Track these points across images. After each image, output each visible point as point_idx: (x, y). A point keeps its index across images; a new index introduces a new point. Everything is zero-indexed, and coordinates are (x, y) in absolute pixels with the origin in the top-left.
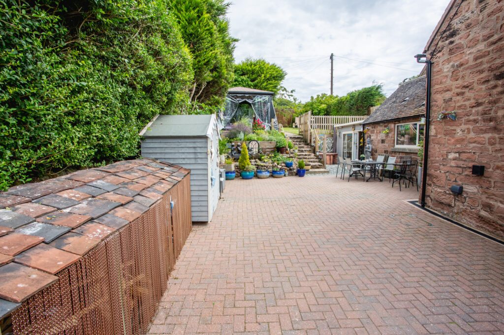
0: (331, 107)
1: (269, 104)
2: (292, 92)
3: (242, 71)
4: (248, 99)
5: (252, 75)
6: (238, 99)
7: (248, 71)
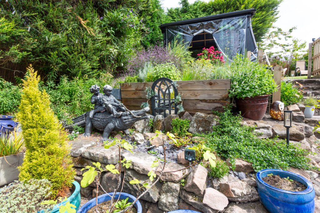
1: (244, 30)
4: (208, 28)
5: (227, 9)
6: (193, 31)
7: (221, 6)
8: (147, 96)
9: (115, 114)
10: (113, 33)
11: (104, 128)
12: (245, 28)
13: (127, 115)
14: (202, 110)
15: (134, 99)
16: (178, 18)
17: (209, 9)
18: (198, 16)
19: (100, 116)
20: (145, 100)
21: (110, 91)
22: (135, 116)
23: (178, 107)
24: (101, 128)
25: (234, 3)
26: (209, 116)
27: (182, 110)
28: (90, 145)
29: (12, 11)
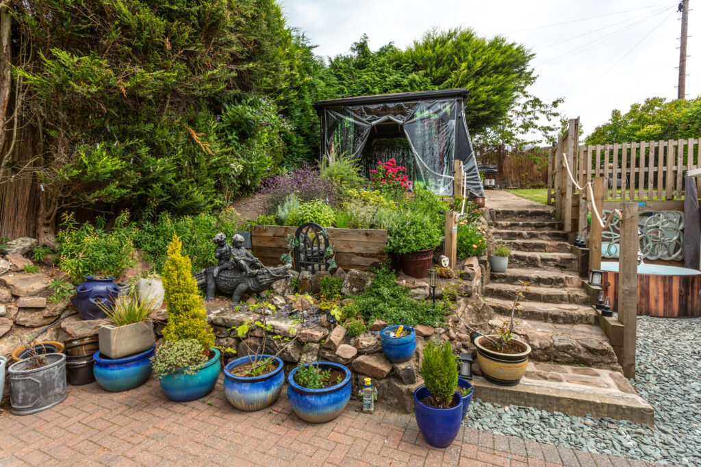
0: (676, 128)
1: (453, 122)
2: (555, 104)
3: (413, 62)
4: (395, 115)
5: (437, 68)
6: (371, 116)
7: (426, 60)
8: (289, 245)
9: (249, 272)
10: (235, 139)
11: (234, 289)
12: (454, 119)
13: (263, 274)
14: (357, 266)
15: (270, 248)
16: (349, 78)
17: (405, 64)
18: (386, 77)
19: (227, 275)
20: (287, 251)
21: (241, 242)
22: (274, 275)
23: (328, 261)
24: (229, 291)
25: (450, 59)
26: (364, 273)
27: (334, 266)
28: (219, 311)
29: (114, 140)
